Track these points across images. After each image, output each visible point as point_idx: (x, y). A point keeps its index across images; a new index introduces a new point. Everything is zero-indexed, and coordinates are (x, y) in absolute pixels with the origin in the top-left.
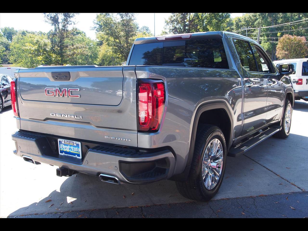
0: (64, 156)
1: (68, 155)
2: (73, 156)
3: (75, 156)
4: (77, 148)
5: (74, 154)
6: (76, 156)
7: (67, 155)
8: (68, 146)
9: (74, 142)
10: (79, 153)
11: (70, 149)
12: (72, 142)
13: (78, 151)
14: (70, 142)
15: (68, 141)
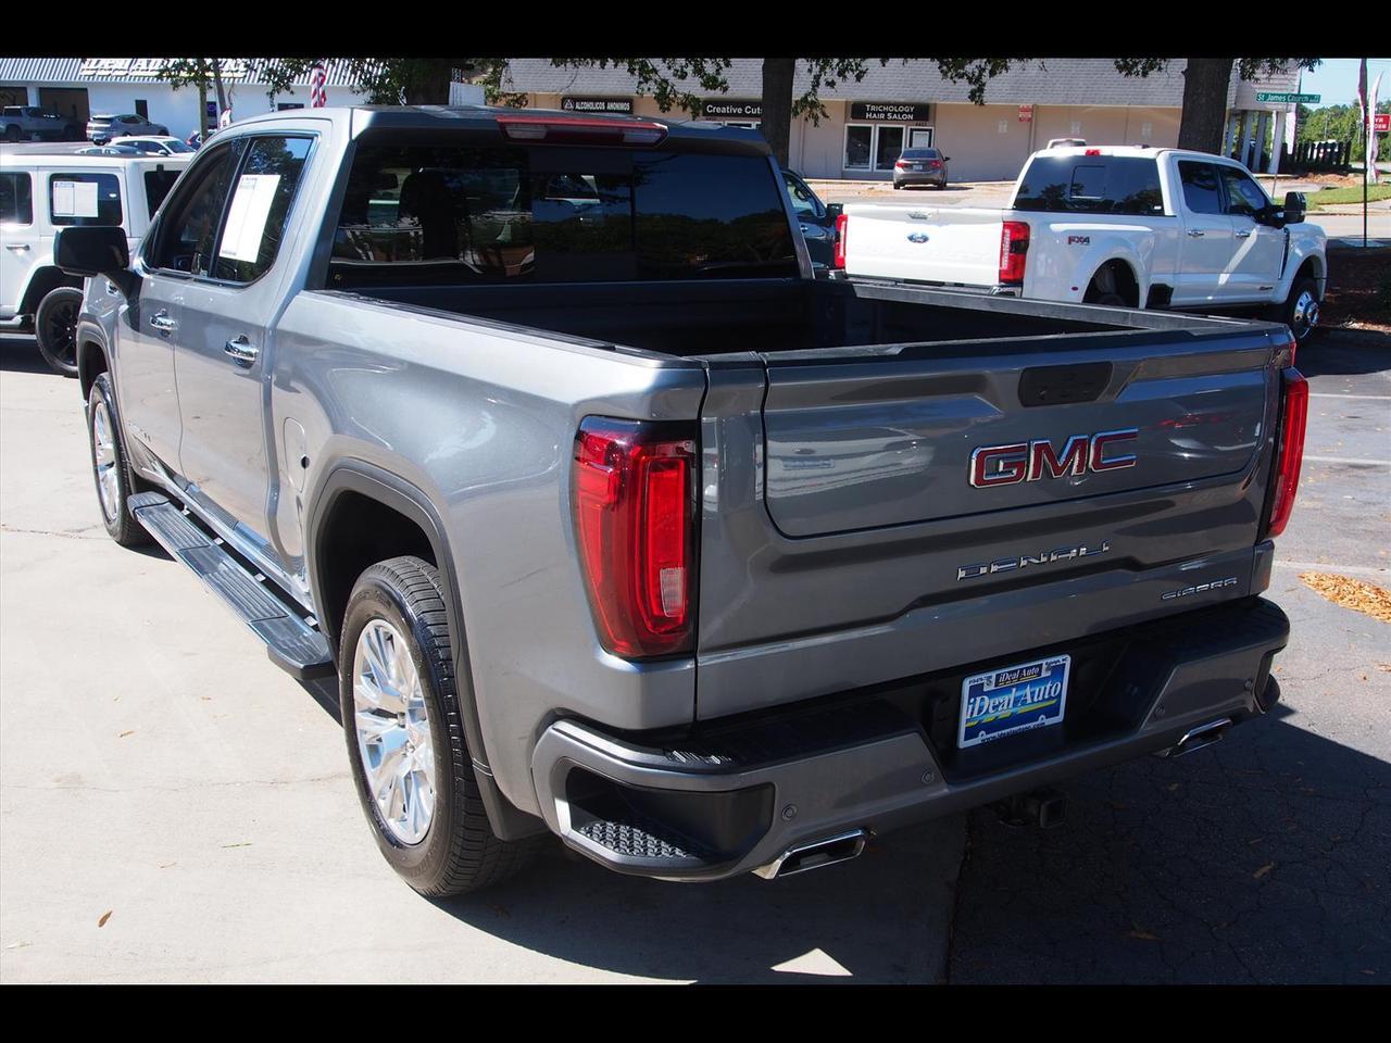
0: (984, 744)
2: (1027, 725)
3: (1036, 723)
5: (1032, 716)
6: (1042, 720)
7: (996, 734)
8: (1012, 692)
9: (1044, 662)
10: (1054, 702)
11: (1016, 701)
12: (1031, 667)
13: (1052, 694)
14: (1027, 669)
15: (1016, 671)
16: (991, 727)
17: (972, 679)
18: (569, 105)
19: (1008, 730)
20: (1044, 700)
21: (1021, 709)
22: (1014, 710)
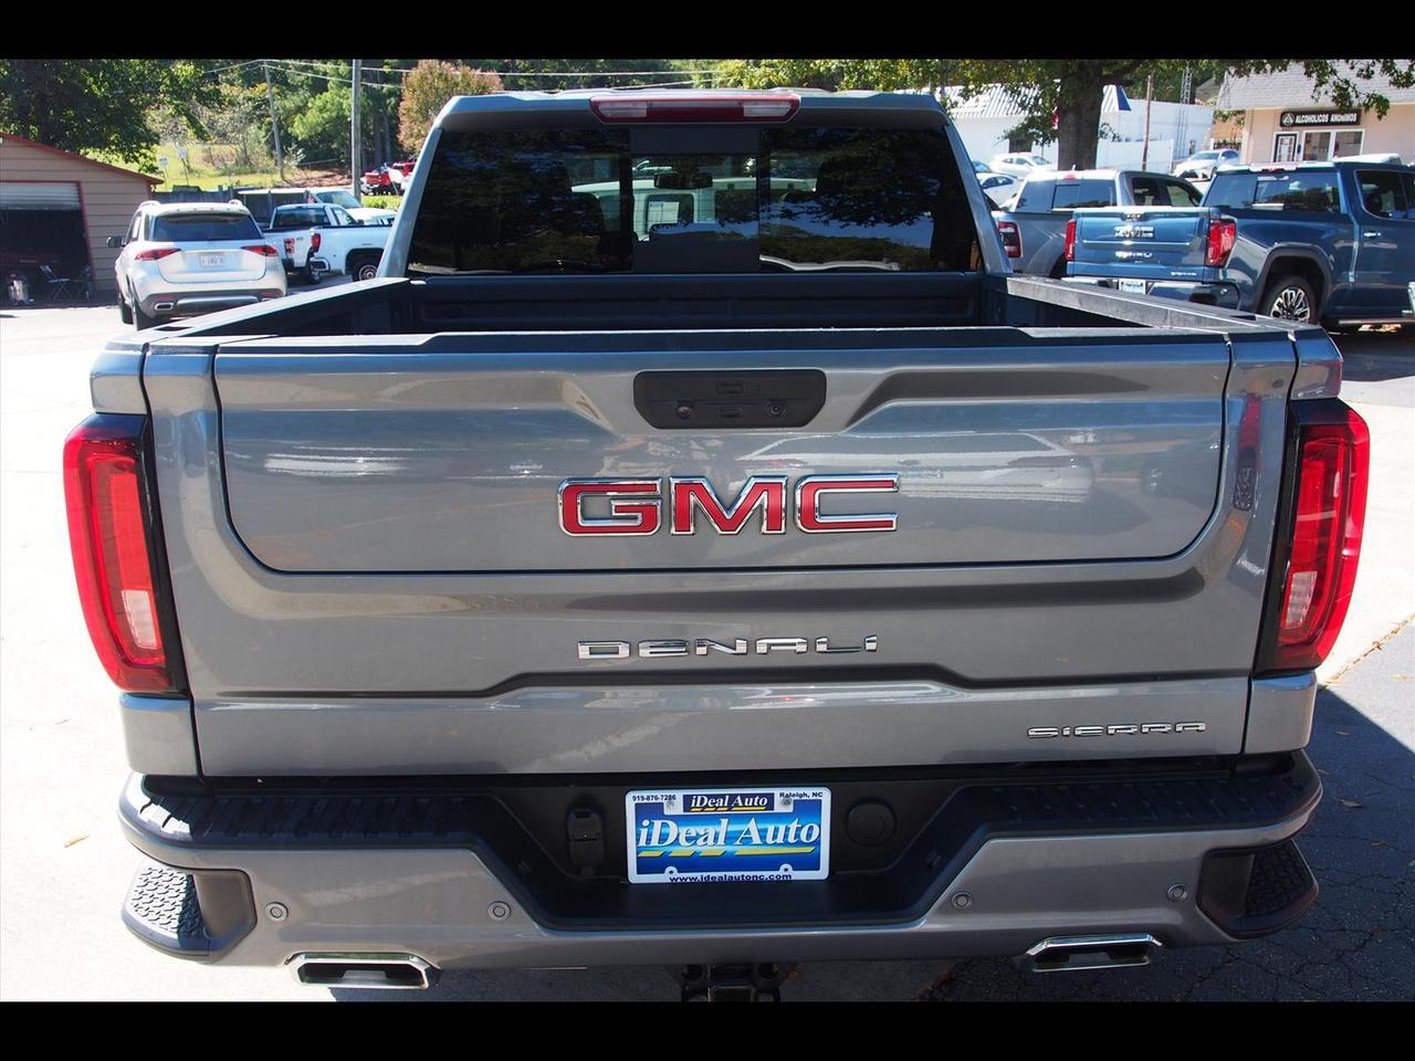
0: (673, 885)
1: (712, 874)
2: (758, 873)
3: (775, 873)
4: (794, 826)
5: (772, 862)
6: (786, 871)
7: (698, 875)
8: (720, 823)
9: (777, 792)
10: (809, 849)
11: (730, 838)
12: (754, 796)
13: (803, 838)
14: (743, 797)
15: (723, 796)
16: (685, 864)
17: (637, 794)
18: (1288, 120)
19: (722, 874)
20: (786, 843)
21: (740, 850)
22: (729, 848)
